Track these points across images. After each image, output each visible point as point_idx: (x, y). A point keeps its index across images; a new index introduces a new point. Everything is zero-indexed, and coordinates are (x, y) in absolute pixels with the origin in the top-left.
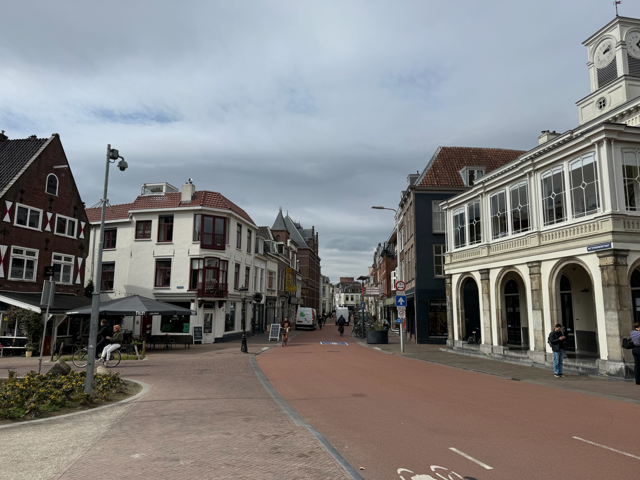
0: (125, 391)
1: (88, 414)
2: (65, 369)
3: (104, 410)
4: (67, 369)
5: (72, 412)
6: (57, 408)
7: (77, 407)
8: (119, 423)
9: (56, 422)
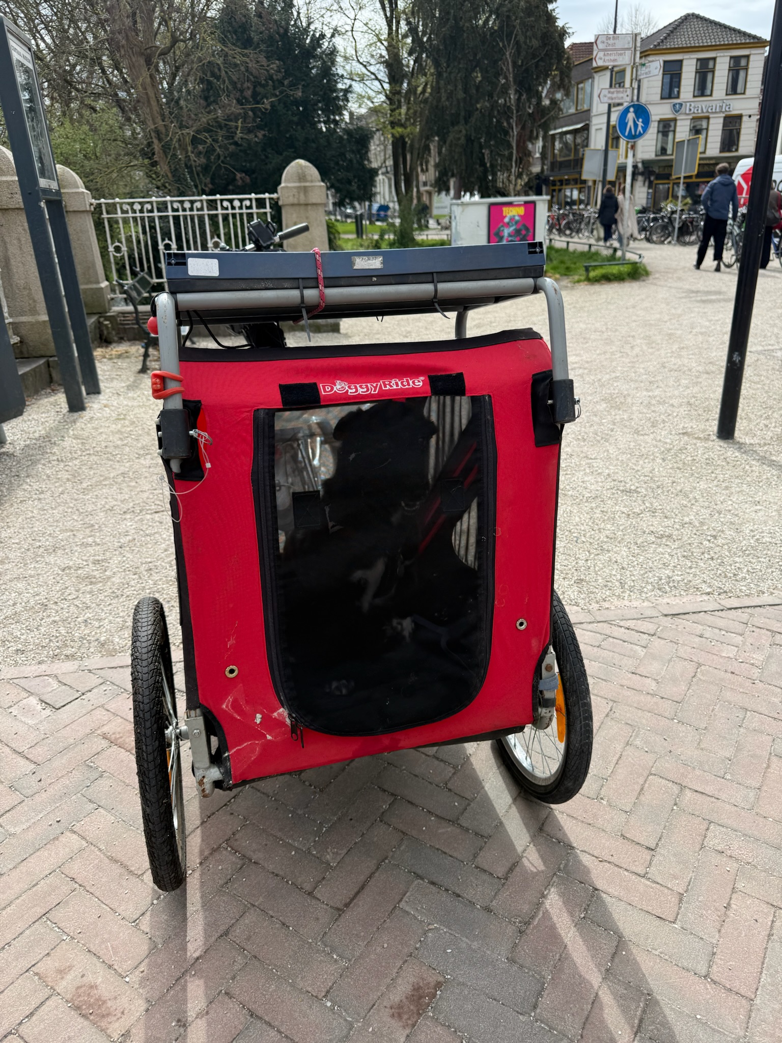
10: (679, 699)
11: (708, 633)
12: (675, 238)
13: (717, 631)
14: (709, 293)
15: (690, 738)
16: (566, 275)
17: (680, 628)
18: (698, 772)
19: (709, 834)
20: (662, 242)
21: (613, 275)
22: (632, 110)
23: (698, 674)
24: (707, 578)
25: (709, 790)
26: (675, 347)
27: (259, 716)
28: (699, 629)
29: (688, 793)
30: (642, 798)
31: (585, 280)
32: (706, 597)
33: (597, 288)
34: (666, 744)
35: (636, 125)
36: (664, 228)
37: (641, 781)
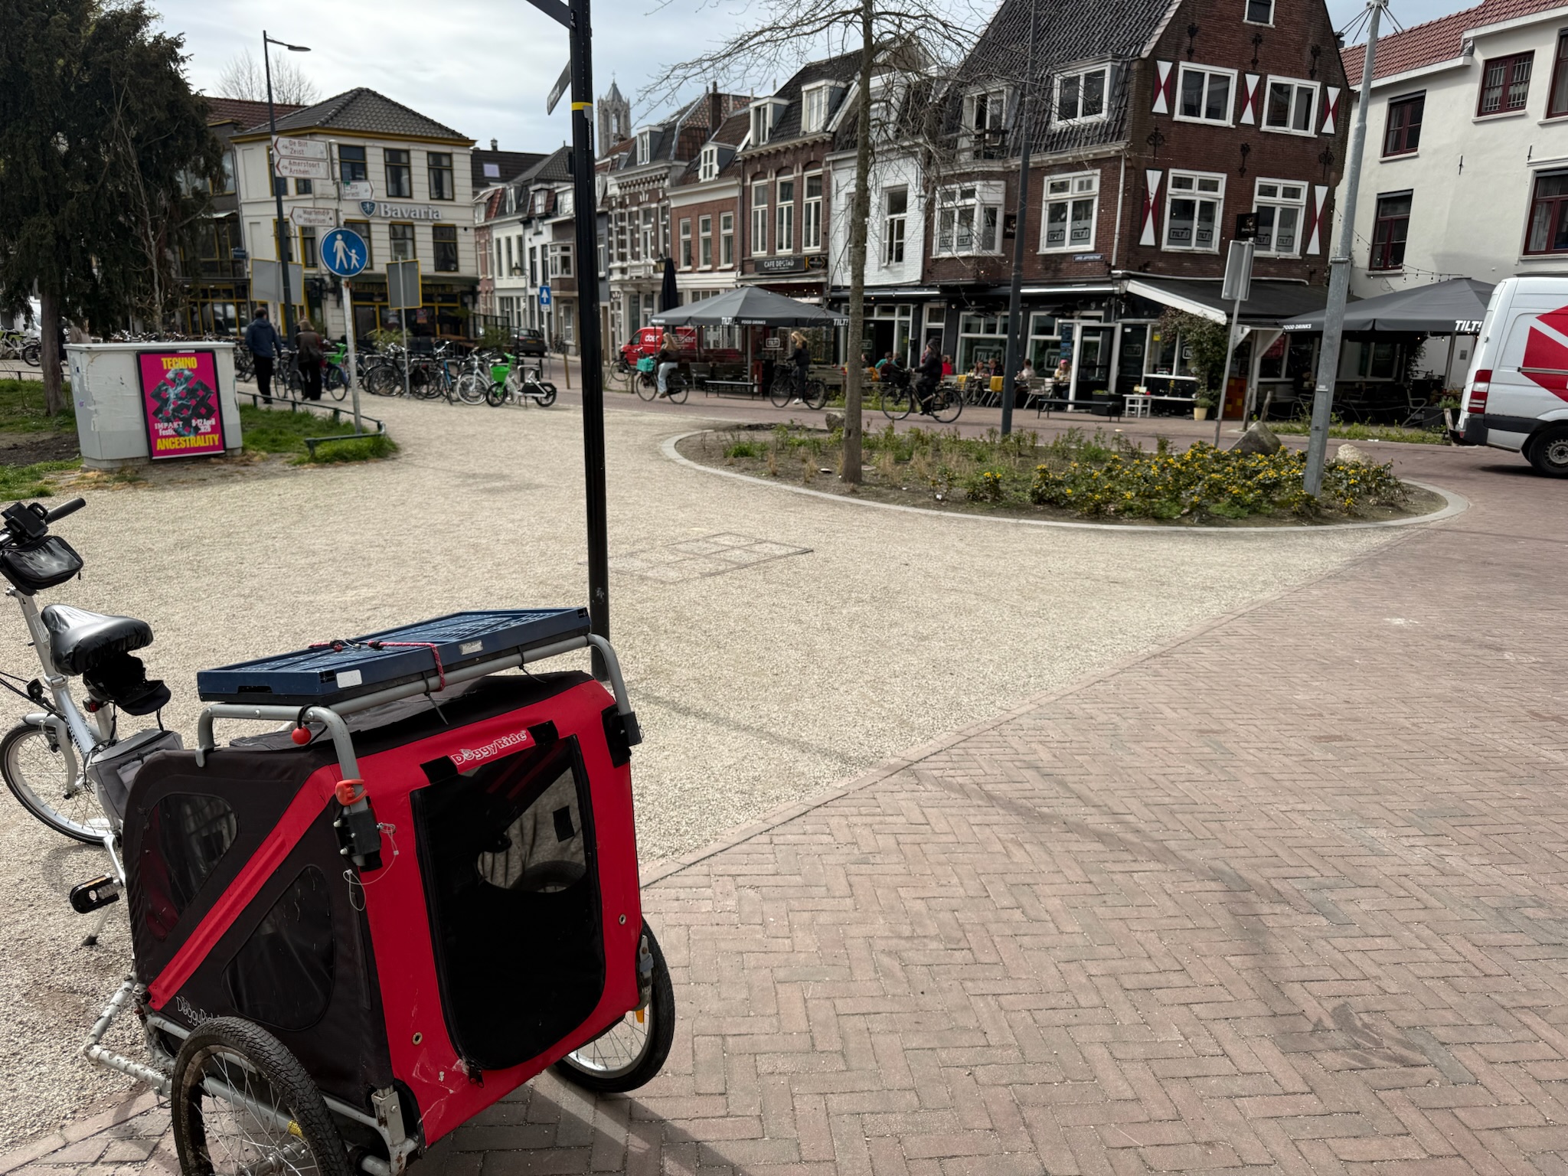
0: (1402, 505)
1: (1305, 533)
2: (1268, 444)
3: (1344, 533)
4: (1274, 445)
5: (1274, 526)
6: (1245, 513)
7: (1285, 518)
8: (1373, 559)
9: (1239, 536)
10: (686, 964)
11: (682, 894)
12: (408, 390)
13: (688, 890)
14: (488, 477)
15: (710, 994)
16: (275, 451)
17: (657, 898)
18: (729, 1020)
19: (759, 1064)
20: (390, 394)
21: (350, 452)
22: (339, 237)
23: (692, 936)
24: (655, 841)
25: (743, 1030)
26: (489, 564)
27: (442, 1073)
28: (673, 892)
29: (730, 1040)
30: (697, 1058)
31: (309, 461)
32: (663, 861)
33: (330, 473)
34: (694, 1007)
35: (349, 258)
36: (388, 374)
37: (690, 1045)
